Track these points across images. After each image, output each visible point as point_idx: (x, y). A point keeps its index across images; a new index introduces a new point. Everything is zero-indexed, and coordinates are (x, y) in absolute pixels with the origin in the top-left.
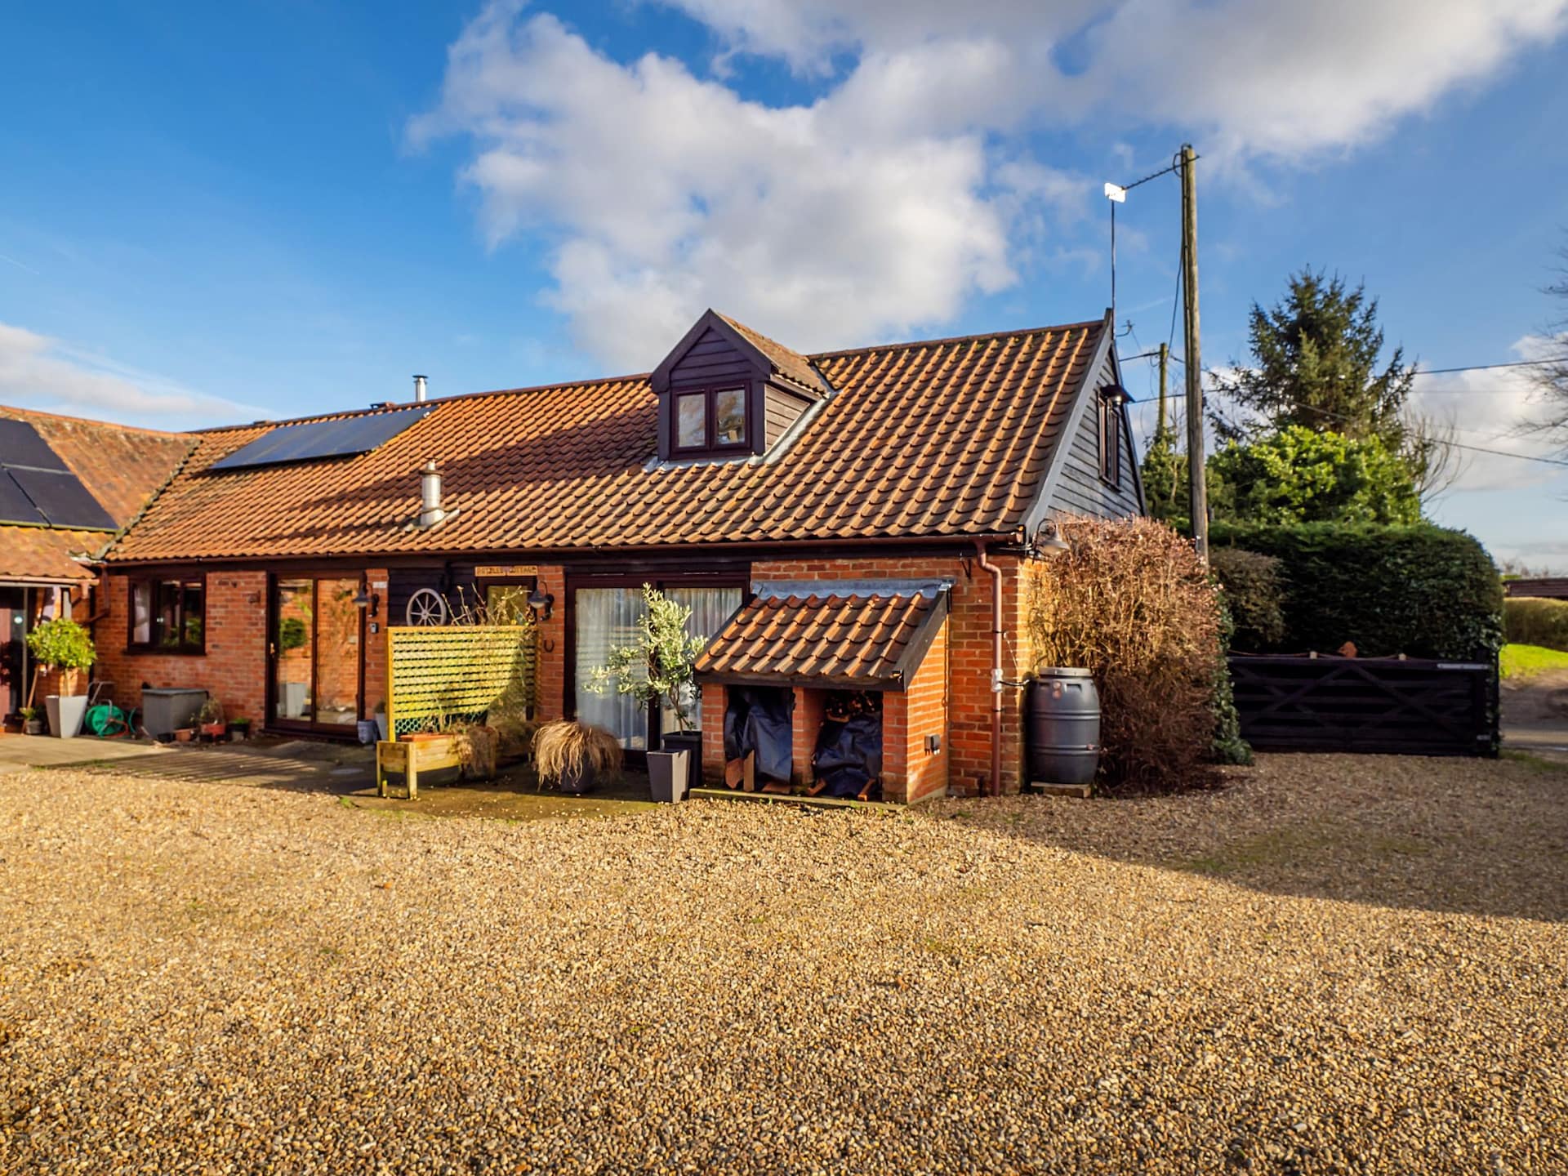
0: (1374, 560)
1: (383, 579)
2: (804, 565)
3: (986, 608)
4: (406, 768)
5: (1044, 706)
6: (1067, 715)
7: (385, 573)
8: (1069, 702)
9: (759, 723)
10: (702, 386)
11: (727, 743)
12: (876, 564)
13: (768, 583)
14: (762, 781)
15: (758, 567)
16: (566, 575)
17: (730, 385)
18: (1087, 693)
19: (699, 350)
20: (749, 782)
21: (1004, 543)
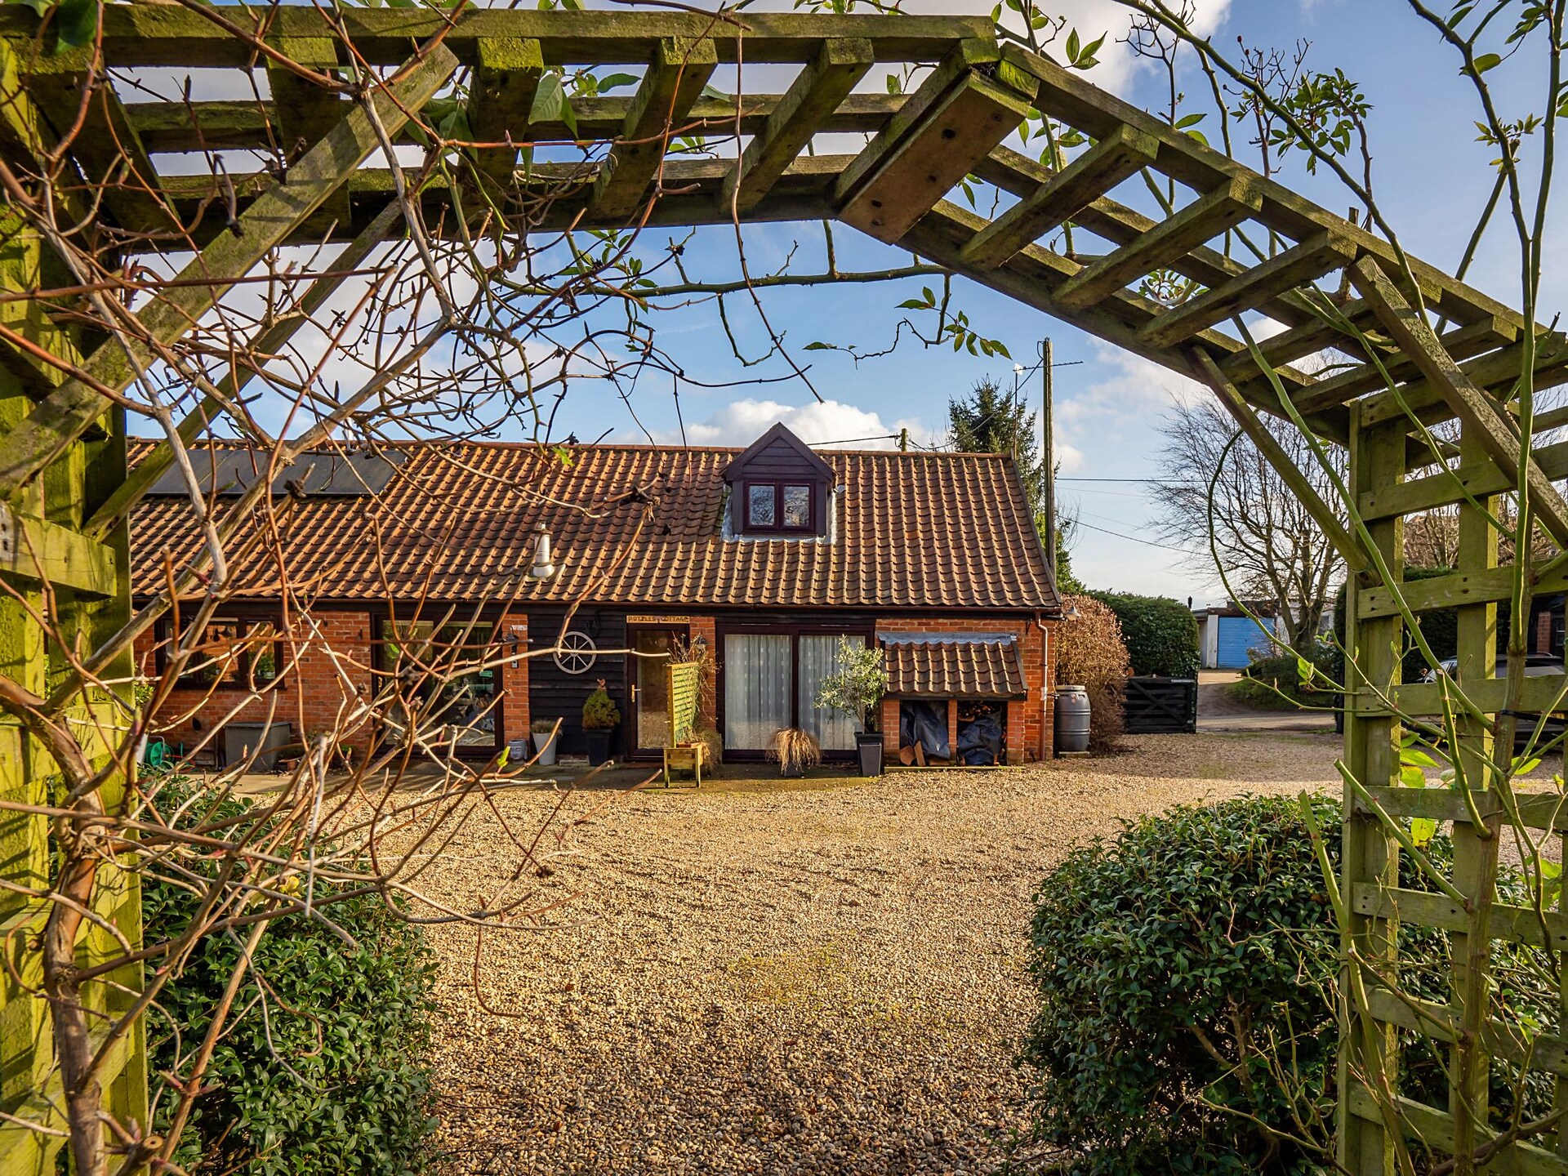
0: (1136, 617)
1: (522, 623)
2: (916, 622)
3: (1035, 651)
4: (694, 766)
5: (1064, 708)
6: (1076, 715)
7: (525, 618)
8: (1079, 703)
9: (922, 723)
10: (771, 480)
11: (902, 739)
12: (966, 623)
13: (888, 631)
14: (931, 758)
15: (881, 622)
16: (716, 622)
17: (798, 482)
18: (1085, 701)
19: (768, 451)
20: (920, 758)
21: (1051, 613)
